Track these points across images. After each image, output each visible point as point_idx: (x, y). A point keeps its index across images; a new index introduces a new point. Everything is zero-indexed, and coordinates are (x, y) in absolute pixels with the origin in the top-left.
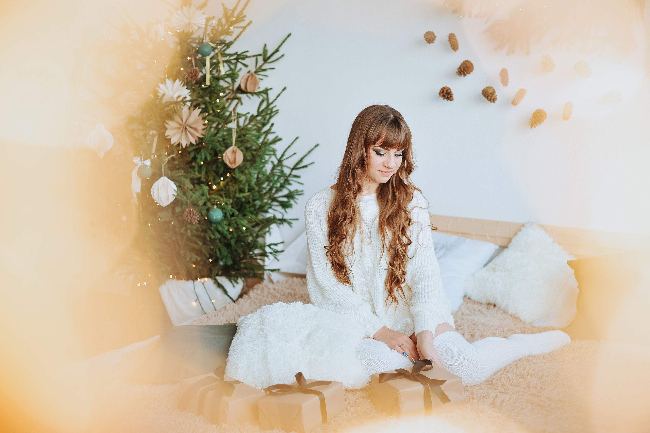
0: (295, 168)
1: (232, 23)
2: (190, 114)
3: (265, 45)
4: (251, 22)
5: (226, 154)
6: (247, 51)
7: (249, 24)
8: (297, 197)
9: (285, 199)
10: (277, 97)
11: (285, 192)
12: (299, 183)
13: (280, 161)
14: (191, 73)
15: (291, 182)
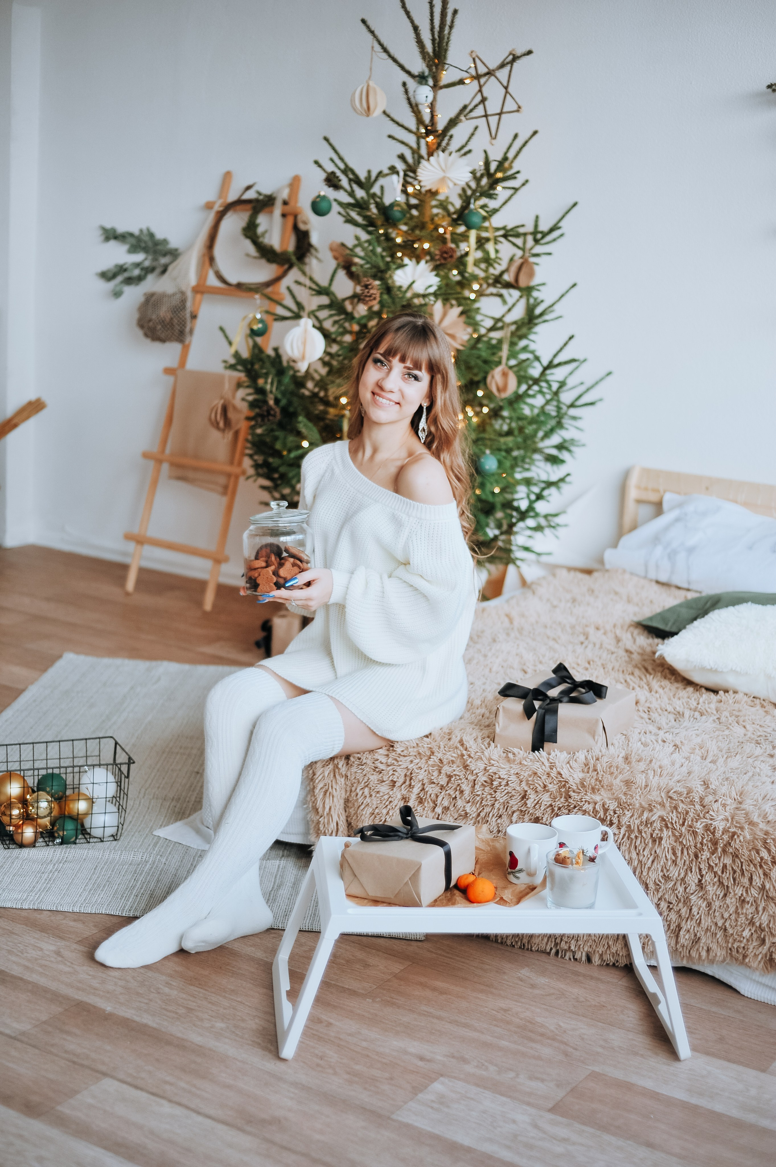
0: (572, 405)
1: (497, 181)
2: (445, 315)
3: (537, 217)
4: (527, 181)
5: (493, 377)
6: (523, 226)
7: (523, 185)
8: (572, 448)
9: (554, 452)
10: (562, 296)
11: (555, 439)
12: (577, 428)
13: (556, 393)
14: (446, 253)
15: (566, 426)
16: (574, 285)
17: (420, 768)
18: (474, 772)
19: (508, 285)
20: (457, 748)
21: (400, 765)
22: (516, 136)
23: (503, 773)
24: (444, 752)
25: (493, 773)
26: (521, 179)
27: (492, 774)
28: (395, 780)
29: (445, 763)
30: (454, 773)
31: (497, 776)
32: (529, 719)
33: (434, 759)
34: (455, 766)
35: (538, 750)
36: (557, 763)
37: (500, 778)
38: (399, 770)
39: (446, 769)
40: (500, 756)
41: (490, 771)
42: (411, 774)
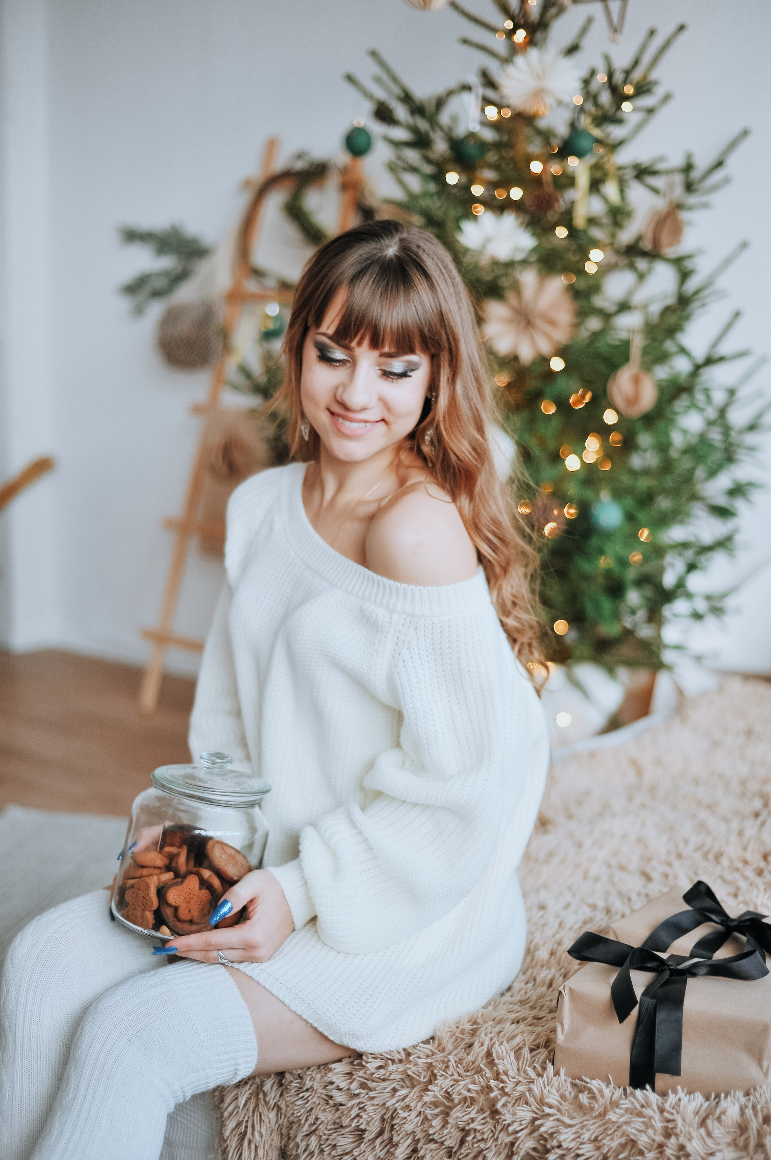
1: (625, 98)
2: (541, 288)
4: (669, 96)
5: (616, 384)
6: (661, 159)
7: (662, 102)
10: (728, 262)
13: (722, 411)
14: (543, 200)
16: (744, 245)
17: (408, 1108)
18: (511, 1129)
19: (644, 254)
20: (479, 1071)
21: (373, 1098)
22: (652, 33)
23: (566, 1137)
24: (456, 1077)
25: (546, 1132)
26: (659, 92)
27: (546, 1136)
28: (362, 1127)
29: (456, 1101)
30: (472, 1126)
31: (555, 1143)
32: (622, 1019)
33: (436, 1092)
34: (476, 1108)
35: (643, 1088)
36: (679, 1122)
37: (559, 1146)
38: (369, 1108)
39: (458, 1115)
40: (563, 1097)
41: (542, 1129)
42: (392, 1118)
